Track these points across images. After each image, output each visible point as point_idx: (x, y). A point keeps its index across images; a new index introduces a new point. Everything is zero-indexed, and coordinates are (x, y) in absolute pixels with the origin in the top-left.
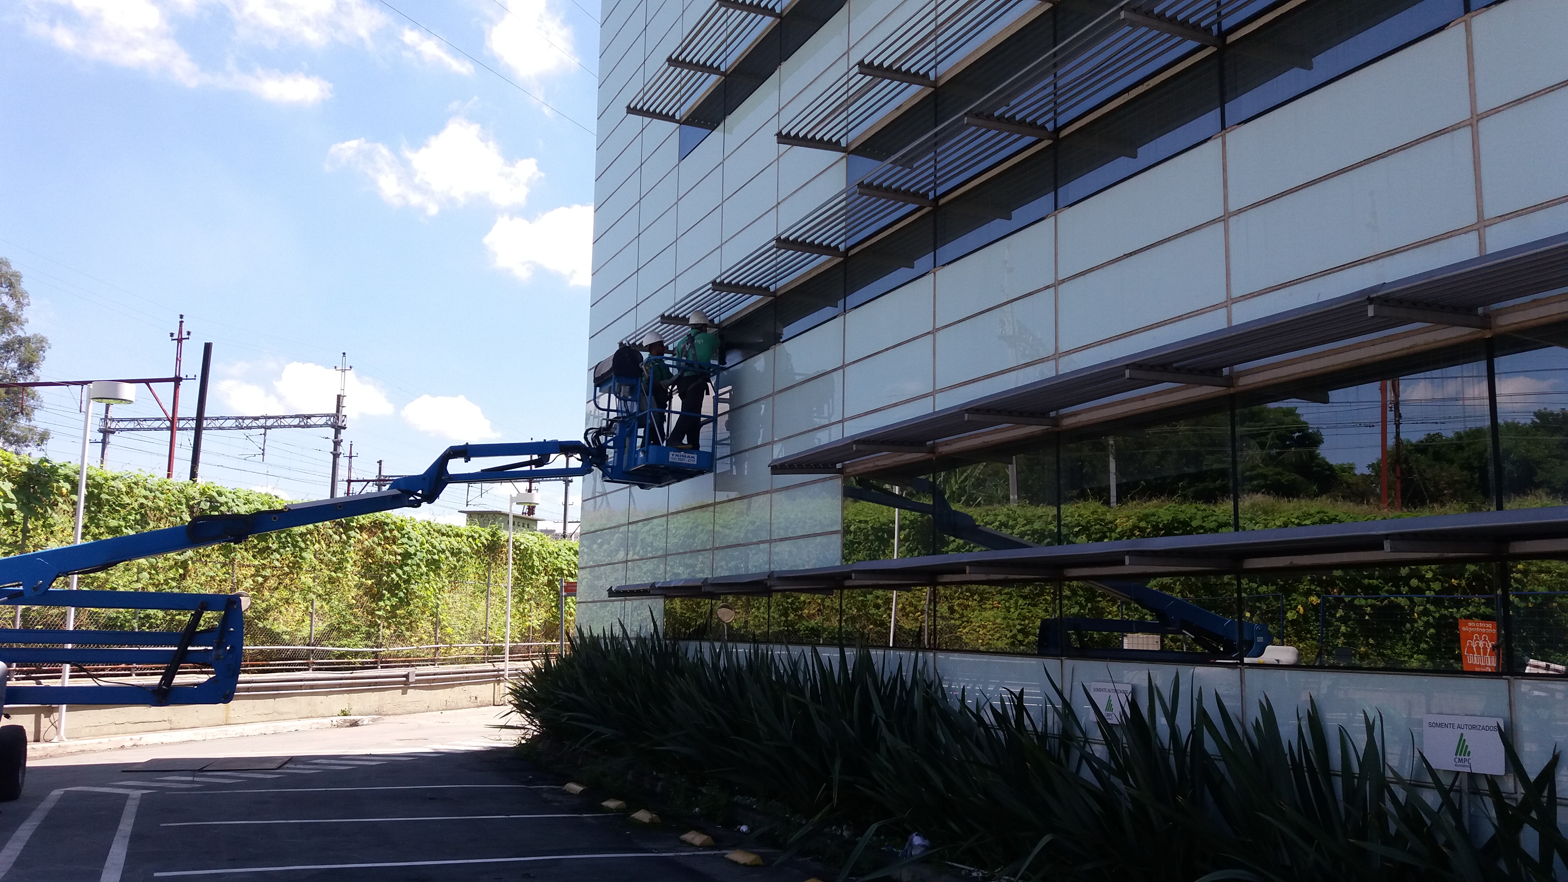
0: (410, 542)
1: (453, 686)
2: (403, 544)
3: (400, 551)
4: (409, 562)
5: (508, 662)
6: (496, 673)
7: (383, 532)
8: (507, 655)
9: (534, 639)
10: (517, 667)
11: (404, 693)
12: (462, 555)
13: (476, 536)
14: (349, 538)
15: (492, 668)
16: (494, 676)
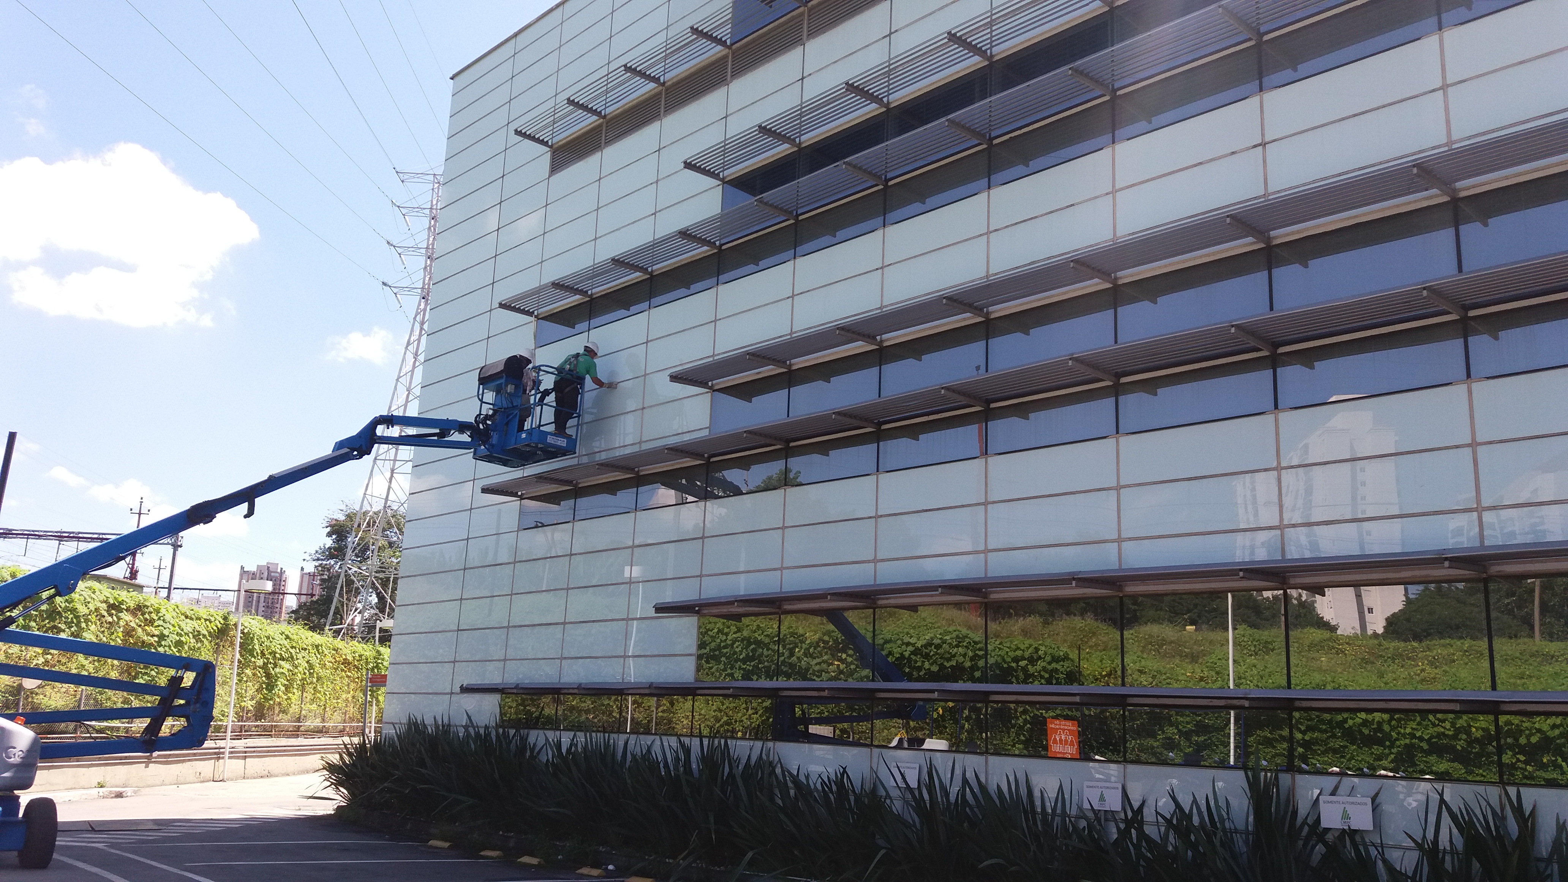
0: (164, 625)
1: (184, 761)
2: (159, 626)
3: (157, 633)
4: (163, 643)
5: (229, 741)
6: (217, 750)
7: (143, 614)
8: (229, 734)
9: (248, 719)
10: (233, 746)
11: (147, 767)
12: (201, 637)
13: (212, 619)
14: (119, 619)
15: (214, 745)
16: (215, 753)
